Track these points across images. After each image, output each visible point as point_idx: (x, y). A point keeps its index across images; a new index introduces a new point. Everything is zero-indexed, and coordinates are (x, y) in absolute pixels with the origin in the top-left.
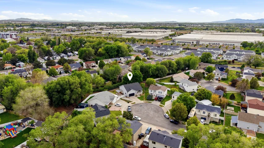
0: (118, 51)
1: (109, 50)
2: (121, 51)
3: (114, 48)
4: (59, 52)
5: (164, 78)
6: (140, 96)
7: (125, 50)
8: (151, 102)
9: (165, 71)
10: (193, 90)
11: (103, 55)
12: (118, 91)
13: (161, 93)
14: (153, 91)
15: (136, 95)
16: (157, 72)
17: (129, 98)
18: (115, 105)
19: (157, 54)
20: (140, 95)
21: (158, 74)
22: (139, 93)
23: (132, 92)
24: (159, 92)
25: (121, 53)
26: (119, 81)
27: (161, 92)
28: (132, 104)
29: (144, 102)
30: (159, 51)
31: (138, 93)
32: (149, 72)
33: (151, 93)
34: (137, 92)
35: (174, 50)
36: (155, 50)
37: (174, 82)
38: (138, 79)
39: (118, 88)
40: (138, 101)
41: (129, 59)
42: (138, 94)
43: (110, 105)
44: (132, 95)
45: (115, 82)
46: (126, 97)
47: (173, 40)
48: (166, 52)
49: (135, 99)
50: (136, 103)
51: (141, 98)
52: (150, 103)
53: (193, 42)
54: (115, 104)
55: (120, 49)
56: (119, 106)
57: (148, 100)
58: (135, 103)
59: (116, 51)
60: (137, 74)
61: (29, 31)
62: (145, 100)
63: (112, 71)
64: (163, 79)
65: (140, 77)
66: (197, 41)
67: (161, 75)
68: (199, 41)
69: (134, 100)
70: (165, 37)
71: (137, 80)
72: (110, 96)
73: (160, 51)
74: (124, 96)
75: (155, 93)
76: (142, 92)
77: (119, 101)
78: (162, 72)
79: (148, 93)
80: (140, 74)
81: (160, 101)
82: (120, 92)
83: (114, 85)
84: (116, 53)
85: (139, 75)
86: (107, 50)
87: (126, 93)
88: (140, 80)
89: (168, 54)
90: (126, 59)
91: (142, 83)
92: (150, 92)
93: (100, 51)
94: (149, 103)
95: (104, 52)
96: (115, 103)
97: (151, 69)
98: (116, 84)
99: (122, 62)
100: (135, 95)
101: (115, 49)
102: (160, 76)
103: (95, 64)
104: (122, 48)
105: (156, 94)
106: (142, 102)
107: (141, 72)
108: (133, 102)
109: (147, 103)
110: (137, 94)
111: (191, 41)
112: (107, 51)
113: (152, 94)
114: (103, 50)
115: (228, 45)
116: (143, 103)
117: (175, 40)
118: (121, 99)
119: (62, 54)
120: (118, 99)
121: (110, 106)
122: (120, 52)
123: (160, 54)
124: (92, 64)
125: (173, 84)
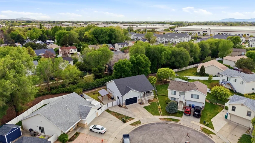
0: (110, 36)
1: (98, 33)
2: (115, 35)
3: (104, 31)
4: (34, 38)
5: (184, 69)
6: (148, 104)
7: (120, 35)
8: (178, 120)
9: (187, 58)
10: (253, 89)
11: (90, 41)
12: (102, 92)
13: (198, 98)
14: (178, 93)
15: (140, 102)
16: (173, 59)
17: (125, 107)
18: (91, 130)
19: (161, 42)
20: (149, 101)
21: (174, 62)
22: (147, 98)
23: (132, 94)
24: (192, 95)
25: (115, 39)
26: (109, 73)
27: (198, 96)
28: (132, 125)
29: (161, 119)
30: (164, 38)
31: (144, 96)
32: (161, 58)
33: (174, 96)
34: (142, 95)
35: (183, 38)
36: (159, 38)
37: (207, 75)
38: (143, 69)
39: (105, 87)
40: (147, 118)
41: (125, 46)
42: (145, 99)
43: (78, 131)
44: (132, 101)
45: (101, 75)
46: (120, 106)
47: (176, 31)
48: (173, 39)
49: (139, 110)
50: (143, 123)
51: (152, 109)
52: (175, 123)
53: (199, 33)
54: (91, 127)
55: (113, 33)
56: (100, 133)
57: (169, 114)
58: (139, 122)
59: (108, 35)
60: (140, 60)
61: (20, 25)
62: (163, 115)
63: (95, 55)
64: (182, 71)
65: (147, 65)
66: (204, 31)
67: (180, 64)
68: (206, 31)
69: (136, 113)
70: (165, 29)
71: (141, 71)
72: (79, 106)
73: (166, 38)
74: (115, 103)
75: (182, 96)
76: (152, 95)
77: (101, 116)
78: (182, 58)
79: (167, 96)
80: (146, 60)
81: (198, 116)
82: (108, 95)
83: (98, 80)
84: (107, 38)
85: (144, 62)
86: (96, 34)
87: (118, 98)
88: (146, 71)
89: (175, 42)
90: (121, 46)
91: (152, 77)
92: (170, 94)
93: (86, 36)
94: (173, 122)
95: (91, 36)
96: (91, 124)
97: (165, 53)
98: (102, 79)
99: (116, 49)
100: (138, 102)
101: (106, 32)
102: (178, 65)
103: (76, 50)
104: (116, 31)
105: (185, 98)
106: (157, 119)
107: (147, 56)
108: (136, 120)
109: (169, 122)
110: (143, 99)
111: (197, 32)
112: (96, 36)
113: (175, 99)
114: (90, 34)
115: (242, 35)
116: (160, 121)
117: (178, 31)
118: (108, 110)
119: (38, 41)
120: (100, 112)
121: (77, 134)
122: (113, 37)
123: (165, 42)
124: (72, 51)
125: (206, 78)
